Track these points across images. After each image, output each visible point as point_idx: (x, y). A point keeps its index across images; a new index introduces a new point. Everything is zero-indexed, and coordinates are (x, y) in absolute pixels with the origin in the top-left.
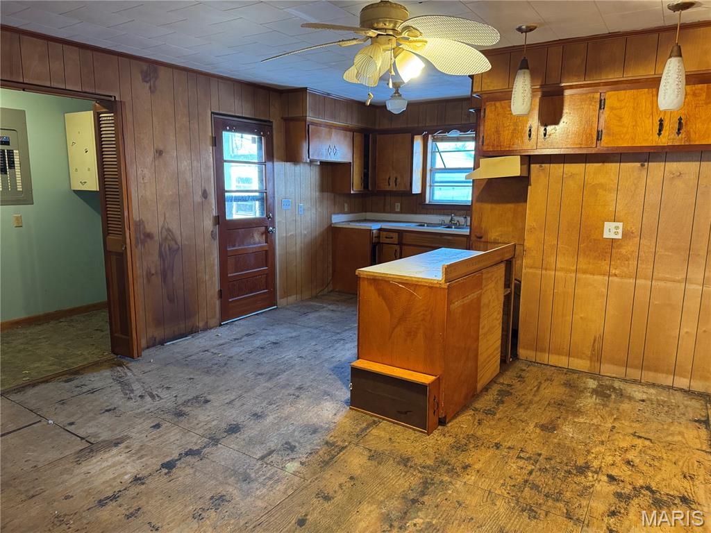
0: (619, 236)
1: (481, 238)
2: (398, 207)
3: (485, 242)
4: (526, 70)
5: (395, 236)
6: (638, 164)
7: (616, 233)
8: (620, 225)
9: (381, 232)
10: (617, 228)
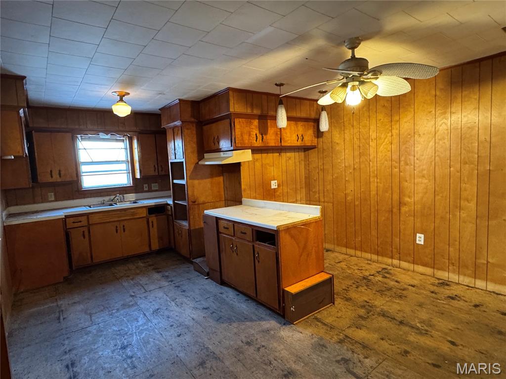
0: (277, 187)
1: (195, 202)
2: (52, 196)
3: (197, 204)
4: (283, 106)
5: (84, 219)
6: (278, 154)
7: (276, 186)
8: (276, 181)
9: (67, 219)
10: (275, 183)
